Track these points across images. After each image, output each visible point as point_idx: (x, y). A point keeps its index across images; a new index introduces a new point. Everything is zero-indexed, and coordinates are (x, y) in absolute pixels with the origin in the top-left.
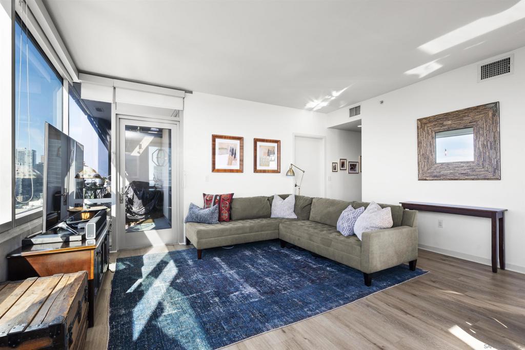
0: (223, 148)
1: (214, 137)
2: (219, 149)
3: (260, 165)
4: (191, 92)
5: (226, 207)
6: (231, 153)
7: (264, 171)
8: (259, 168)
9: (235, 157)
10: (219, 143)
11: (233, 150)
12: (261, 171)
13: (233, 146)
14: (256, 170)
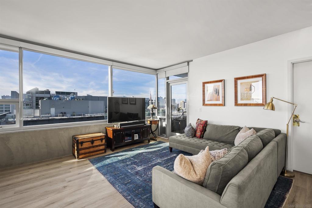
1: (204, 84)
3: (242, 99)
4: (192, 61)
5: (200, 129)
6: (215, 92)
7: (246, 105)
8: (240, 102)
9: (218, 95)
11: (217, 90)
12: (241, 105)
13: (216, 87)
14: (236, 104)
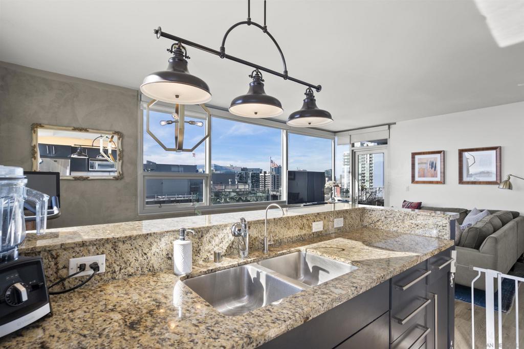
0: (422, 163)
1: (414, 155)
2: (419, 164)
4: (395, 123)
6: (431, 166)
8: (465, 179)
9: (435, 170)
10: (419, 159)
11: (433, 163)
13: (432, 160)
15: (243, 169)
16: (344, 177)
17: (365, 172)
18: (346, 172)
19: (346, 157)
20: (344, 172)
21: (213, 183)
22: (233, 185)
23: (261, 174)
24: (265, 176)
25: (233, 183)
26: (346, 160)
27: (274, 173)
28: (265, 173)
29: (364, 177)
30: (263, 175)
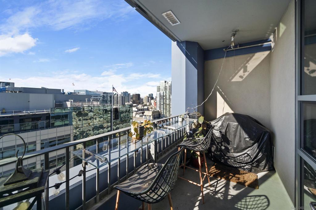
15: (104, 93)
16: (157, 98)
17: (167, 95)
18: (158, 95)
19: (158, 88)
20: (157, 95)
21: (74, 101)
22: (89, 102)
23: (115, 96)
24: (117, 97)
25: (89, 101)
26: (158, 89)
27: (122, 95)
28: (117, 95)
29: (166, 97)
30: (116, 96)
